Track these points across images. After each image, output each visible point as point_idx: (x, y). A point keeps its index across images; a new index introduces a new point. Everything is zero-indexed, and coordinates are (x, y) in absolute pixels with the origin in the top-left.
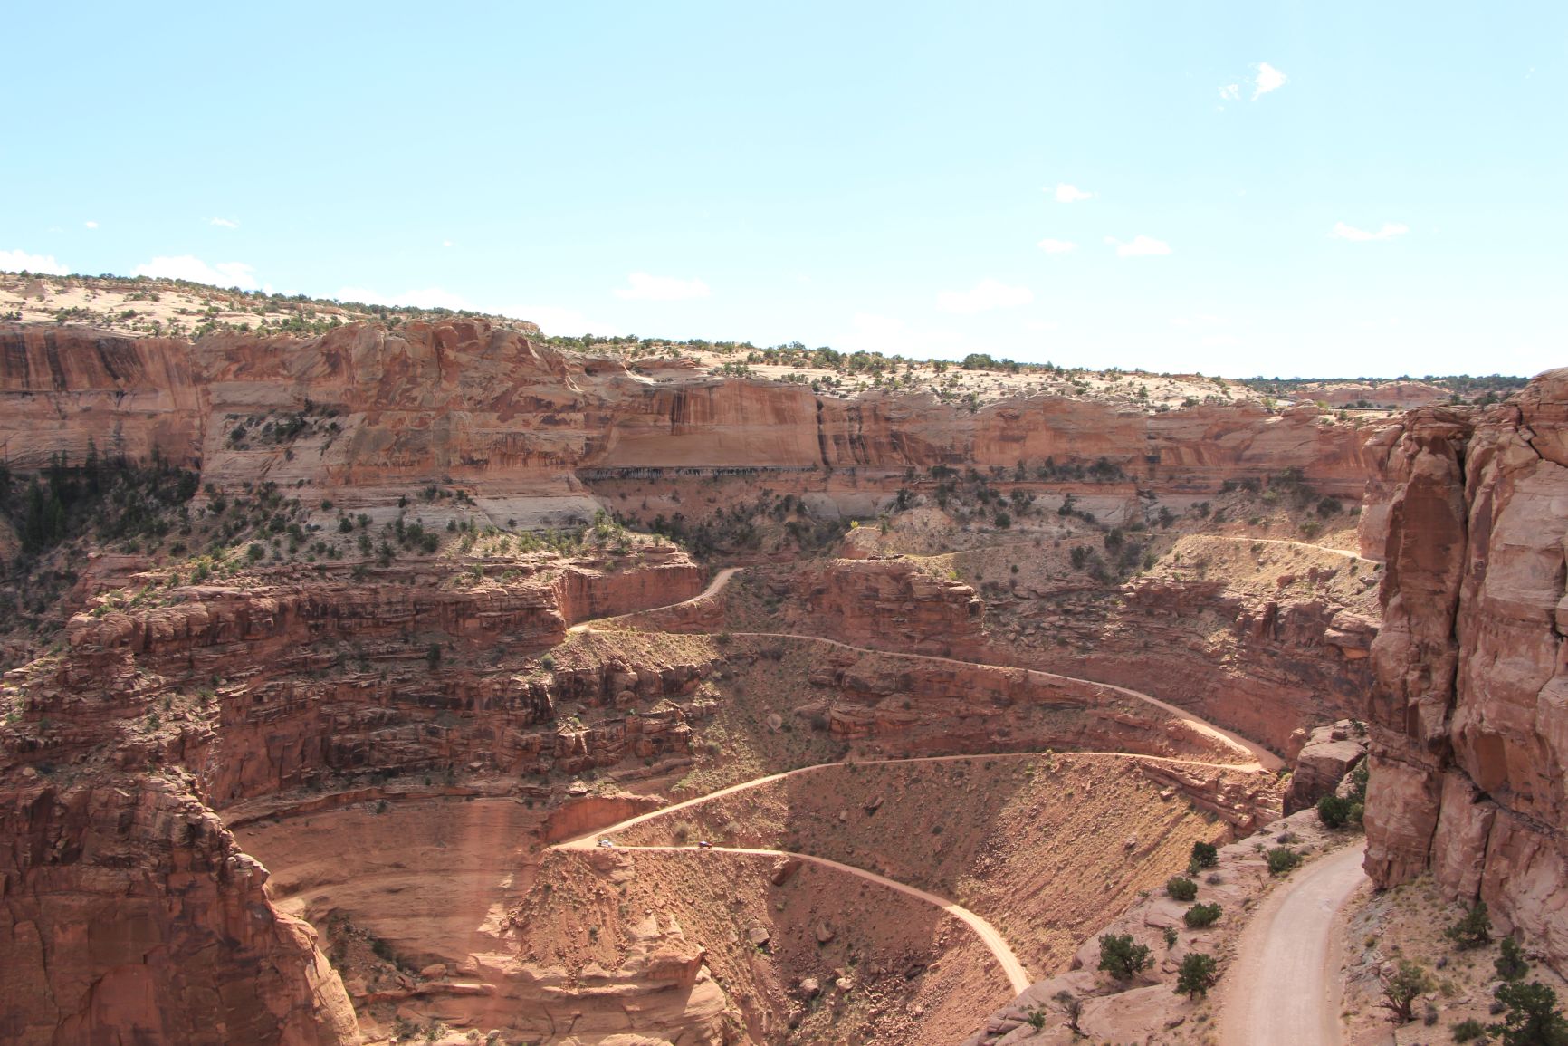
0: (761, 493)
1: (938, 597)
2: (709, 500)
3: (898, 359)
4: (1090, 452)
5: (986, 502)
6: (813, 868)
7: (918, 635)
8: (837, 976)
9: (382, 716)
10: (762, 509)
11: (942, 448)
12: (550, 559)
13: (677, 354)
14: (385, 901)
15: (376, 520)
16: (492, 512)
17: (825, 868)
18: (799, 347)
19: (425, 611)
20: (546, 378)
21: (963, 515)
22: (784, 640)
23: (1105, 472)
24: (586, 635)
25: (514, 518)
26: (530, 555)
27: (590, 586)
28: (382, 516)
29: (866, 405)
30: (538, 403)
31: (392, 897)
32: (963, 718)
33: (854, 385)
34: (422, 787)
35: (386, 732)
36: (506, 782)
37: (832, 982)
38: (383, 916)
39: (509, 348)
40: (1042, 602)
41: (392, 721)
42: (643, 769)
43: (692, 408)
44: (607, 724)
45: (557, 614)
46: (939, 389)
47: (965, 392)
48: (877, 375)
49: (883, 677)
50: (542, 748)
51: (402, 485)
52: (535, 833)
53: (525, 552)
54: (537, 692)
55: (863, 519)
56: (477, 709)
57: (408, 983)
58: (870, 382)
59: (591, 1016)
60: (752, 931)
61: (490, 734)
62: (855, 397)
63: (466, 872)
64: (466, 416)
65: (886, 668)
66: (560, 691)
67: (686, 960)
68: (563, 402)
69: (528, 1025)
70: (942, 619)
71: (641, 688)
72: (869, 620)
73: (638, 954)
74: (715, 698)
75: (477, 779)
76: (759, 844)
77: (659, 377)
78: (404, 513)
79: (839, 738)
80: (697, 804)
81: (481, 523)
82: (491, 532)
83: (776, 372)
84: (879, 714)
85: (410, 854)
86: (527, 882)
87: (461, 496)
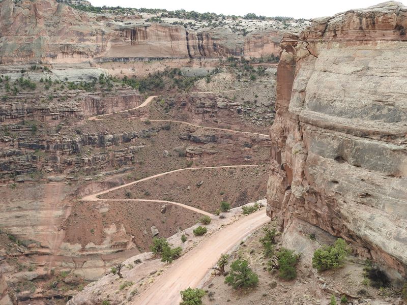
0: (165, 67)
1: (226, 107)
2: (146, 70)
5: (248, 71)
6: (176, 207)
7: (219, 121)
9: (14, 152)
10: (165, 73)
11: (232, 50)
12: (81, 92)
13: (133, 14)
14: (14, 222)
15: (12, 78)
16: (58, 75)
17: (180, 207)
18: (184, 11)
19: (31, 112)
20: (80, 23)
21: (239, 75)
22: (171, 123)
24: (93, 121)
25: (67, 77)
26: (72, 91)
27: (96, 103)
28: (14, 76)
29: (204, 34)
30: (77, 33)
31: (17, 219)
32: (234, 152)
33: (201, 27)
34: (30, 179)
35: (16, 158)
36: (62, 176)
38: (13, 226)
39: (64, 11)
40: (266, 109)
41: (18, 154)
42: (115, 171)
43: (139, 35)
44: (101, 154)
45: (82, 113)
46: (232, 27)
47: (242, 28)
48: (211, 21)
49: (205, 136)
50: (75, 164)
51: (23, 64)
52: (72, 195)
53: (70, 90)
54: (74, 142)
55: (201, 77)
56: (51, 149)
57: (22, 250)
58: (207, 24)
59: (89, 262)
60: (152, 230)
61: (55, 158)
62: (200, 30)
63: (45, 209)
64: (47, 38)
65: (207, 133)
66: (83, 142)
67: (126, 241)
68: (87, 32)
69: (67, 265)
70: (228, 115)
71: (114, 141)
72: (201, 115)
73: (108, 239)
74: (143, 144)
75: (51, 175)
76: (157, 198)
77: (126, 22)
78: (23, 75)
79: (189, 159)
80: (134, 184)
81: (53, 79)
82: (57, 82)
83: (171, 20)
84: (203, 150)
85: (24, 203)
86: (68, 213)
87: (46, 69)
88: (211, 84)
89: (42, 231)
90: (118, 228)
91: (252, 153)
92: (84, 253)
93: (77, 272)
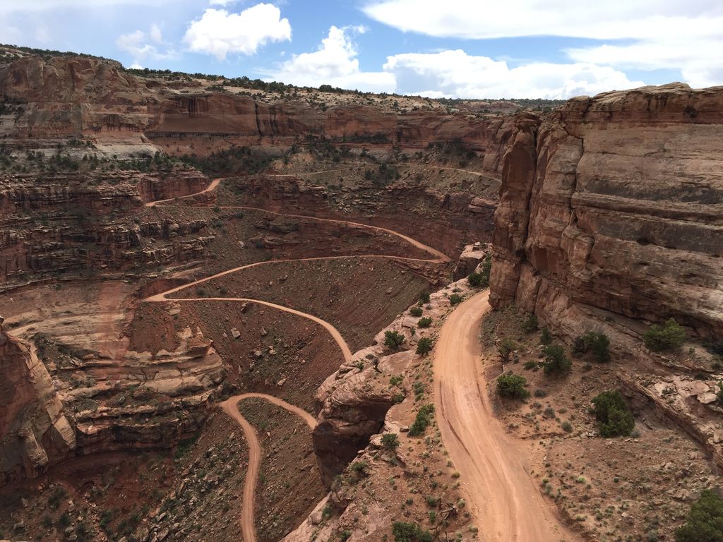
0: (231, 145)
1: (309, 192)
2: (208, 148)
3: (291, 86)
4: (373, 130)
5: (329, 151)
6: (259, 305)
7: (302, 208)
8: (270, 349)
9: (56, 245)
10: (232, 151)
11: (310, 127)
12: (134, 173)
13: (190, 80)
14: (63, 329)
15: (46, 155)
16: (104, 151)
17: (263, 305)
18: (246, 79)
19: (74, 197)
20: (127, 89)
21: (320, 156)
22: (243, 210)
23: (380, 139)
24: (154, 207)
25: (116, 154)
26: (125, 172)
27: (154, 186)
28: (49, 153)
29: (277, 107)
30: (124, 101)
31: (67, 326)
32: (320, 242)
33: (271, 98)
34: (79, 278)
35: (60, 252)
36: (119, 274)
37: (268, 352)
38: (62, 335)
39: (107, 73)
40: (353, 194)
41: (62, 247)
42: (182, 266)
43: (198, 106)
44: (165, 247)
45: (139, 198)
46: (309, 100)
47: (320, 102)
48: (282, 93)
49: (287, 225)
50: (135, 258)
51: (58, 138)
52: (135, 295)
53: (122, 170)
54: (132, 233)
55: (277, 157)
56: (103, 242)
57: (77, 363)
58: (279, 96)
59: (163, 372)
60: (233, 332)
61: (110, 252)
62: (272, 103)
63: (102, 313)
64: (89, 106)
65: (288, 221)
66: (143, 233)
67: (204, 346)
68: (136, 100)
69: (134, 378)
70: (312, 201)
71: (180, 231)
72: (280, 201)
73: (184, 344)
74: (214, 235)
75: (105, 272)
76: (235, 296)
77: (182, 90)
78: (60, 152)
79: (268, 251)
80: (208, 281)
81: (100, 156)
82: (104, 161)
83: (236, 90)
84: (285, 241)
85: (74, 307)
86: (131, 317)
87: (89, 144)
88: (289, 166)
89: (100, 338)
90: (194, 331)
91: (340, 243)
92: (155, 362)
93: (147, 385)
